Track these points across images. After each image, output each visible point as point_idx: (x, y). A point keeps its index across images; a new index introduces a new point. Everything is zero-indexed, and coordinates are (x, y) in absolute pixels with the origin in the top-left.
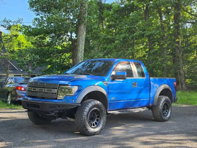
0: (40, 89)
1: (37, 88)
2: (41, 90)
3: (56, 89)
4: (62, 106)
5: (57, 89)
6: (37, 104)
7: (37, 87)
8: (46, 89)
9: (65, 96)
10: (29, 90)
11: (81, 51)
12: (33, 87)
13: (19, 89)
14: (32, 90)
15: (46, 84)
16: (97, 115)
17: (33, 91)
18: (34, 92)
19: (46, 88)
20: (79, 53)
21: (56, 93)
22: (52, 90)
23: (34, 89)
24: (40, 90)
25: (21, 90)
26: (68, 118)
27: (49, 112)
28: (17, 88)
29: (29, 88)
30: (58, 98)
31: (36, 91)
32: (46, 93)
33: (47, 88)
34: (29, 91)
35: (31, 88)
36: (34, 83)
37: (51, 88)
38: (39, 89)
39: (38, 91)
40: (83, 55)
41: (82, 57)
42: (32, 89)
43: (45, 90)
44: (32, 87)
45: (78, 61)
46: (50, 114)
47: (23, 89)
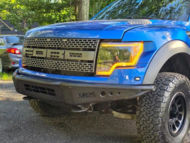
0: (52, 53)
1: (44, 51)
2: (56, 55)
3: (93, 52)
4: (111, 93)
5: (94, 50)
6: (50, 87)
7: (44, 48)
8: (67, 53)
9: (117, 67)
10: (26, 54)
11: (85, 3)
12: (36, 47)
13: (13, 51)
14: (35, 55)
15: (65, 40)
16: (179, 106)
17: (35, 57)
18: (38, 58)
19: (67, 49)
20: (84, 6)
21: (92, 62)
22: (83, 53)
23: (37, 53)
24: (53, 55)
25: (15, 53)
26: (114, 112)
27: (79, 106)
28: (9, 51)
29: (26, 51)
30: (99, 73)
31: (44, 56)
32: (68, 60)
33: (69, 49)
34: (27, 57)
35: (32, 49)
36: (36, 40)
37: (79, 50)
38: (50, 51)
39: (49, 56)
40: (88, 9)
41: (87, 11)
42: (35, 52)
43: (64, 54)
44: (33, 47)
45: (82, 16)
46: (80, 109)
47: (17, 52)
